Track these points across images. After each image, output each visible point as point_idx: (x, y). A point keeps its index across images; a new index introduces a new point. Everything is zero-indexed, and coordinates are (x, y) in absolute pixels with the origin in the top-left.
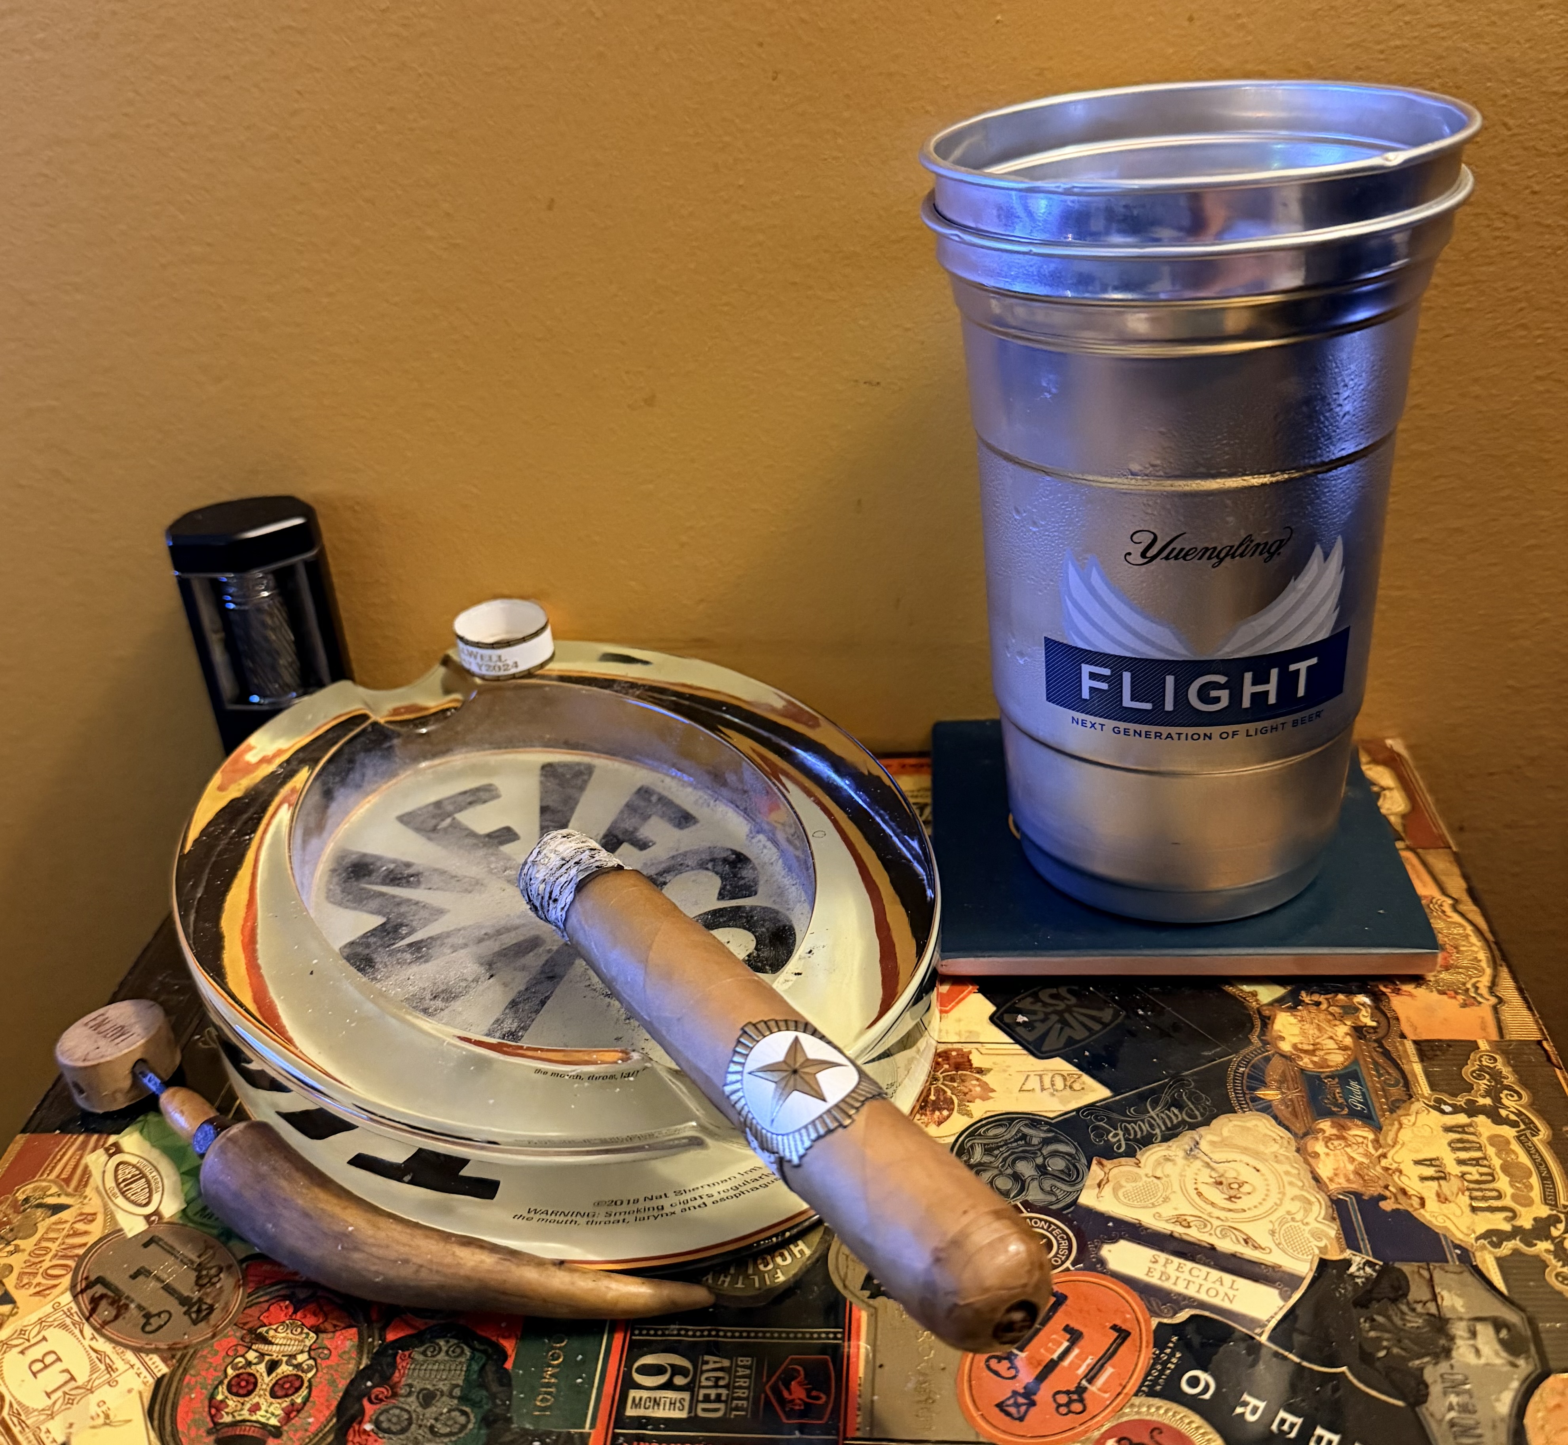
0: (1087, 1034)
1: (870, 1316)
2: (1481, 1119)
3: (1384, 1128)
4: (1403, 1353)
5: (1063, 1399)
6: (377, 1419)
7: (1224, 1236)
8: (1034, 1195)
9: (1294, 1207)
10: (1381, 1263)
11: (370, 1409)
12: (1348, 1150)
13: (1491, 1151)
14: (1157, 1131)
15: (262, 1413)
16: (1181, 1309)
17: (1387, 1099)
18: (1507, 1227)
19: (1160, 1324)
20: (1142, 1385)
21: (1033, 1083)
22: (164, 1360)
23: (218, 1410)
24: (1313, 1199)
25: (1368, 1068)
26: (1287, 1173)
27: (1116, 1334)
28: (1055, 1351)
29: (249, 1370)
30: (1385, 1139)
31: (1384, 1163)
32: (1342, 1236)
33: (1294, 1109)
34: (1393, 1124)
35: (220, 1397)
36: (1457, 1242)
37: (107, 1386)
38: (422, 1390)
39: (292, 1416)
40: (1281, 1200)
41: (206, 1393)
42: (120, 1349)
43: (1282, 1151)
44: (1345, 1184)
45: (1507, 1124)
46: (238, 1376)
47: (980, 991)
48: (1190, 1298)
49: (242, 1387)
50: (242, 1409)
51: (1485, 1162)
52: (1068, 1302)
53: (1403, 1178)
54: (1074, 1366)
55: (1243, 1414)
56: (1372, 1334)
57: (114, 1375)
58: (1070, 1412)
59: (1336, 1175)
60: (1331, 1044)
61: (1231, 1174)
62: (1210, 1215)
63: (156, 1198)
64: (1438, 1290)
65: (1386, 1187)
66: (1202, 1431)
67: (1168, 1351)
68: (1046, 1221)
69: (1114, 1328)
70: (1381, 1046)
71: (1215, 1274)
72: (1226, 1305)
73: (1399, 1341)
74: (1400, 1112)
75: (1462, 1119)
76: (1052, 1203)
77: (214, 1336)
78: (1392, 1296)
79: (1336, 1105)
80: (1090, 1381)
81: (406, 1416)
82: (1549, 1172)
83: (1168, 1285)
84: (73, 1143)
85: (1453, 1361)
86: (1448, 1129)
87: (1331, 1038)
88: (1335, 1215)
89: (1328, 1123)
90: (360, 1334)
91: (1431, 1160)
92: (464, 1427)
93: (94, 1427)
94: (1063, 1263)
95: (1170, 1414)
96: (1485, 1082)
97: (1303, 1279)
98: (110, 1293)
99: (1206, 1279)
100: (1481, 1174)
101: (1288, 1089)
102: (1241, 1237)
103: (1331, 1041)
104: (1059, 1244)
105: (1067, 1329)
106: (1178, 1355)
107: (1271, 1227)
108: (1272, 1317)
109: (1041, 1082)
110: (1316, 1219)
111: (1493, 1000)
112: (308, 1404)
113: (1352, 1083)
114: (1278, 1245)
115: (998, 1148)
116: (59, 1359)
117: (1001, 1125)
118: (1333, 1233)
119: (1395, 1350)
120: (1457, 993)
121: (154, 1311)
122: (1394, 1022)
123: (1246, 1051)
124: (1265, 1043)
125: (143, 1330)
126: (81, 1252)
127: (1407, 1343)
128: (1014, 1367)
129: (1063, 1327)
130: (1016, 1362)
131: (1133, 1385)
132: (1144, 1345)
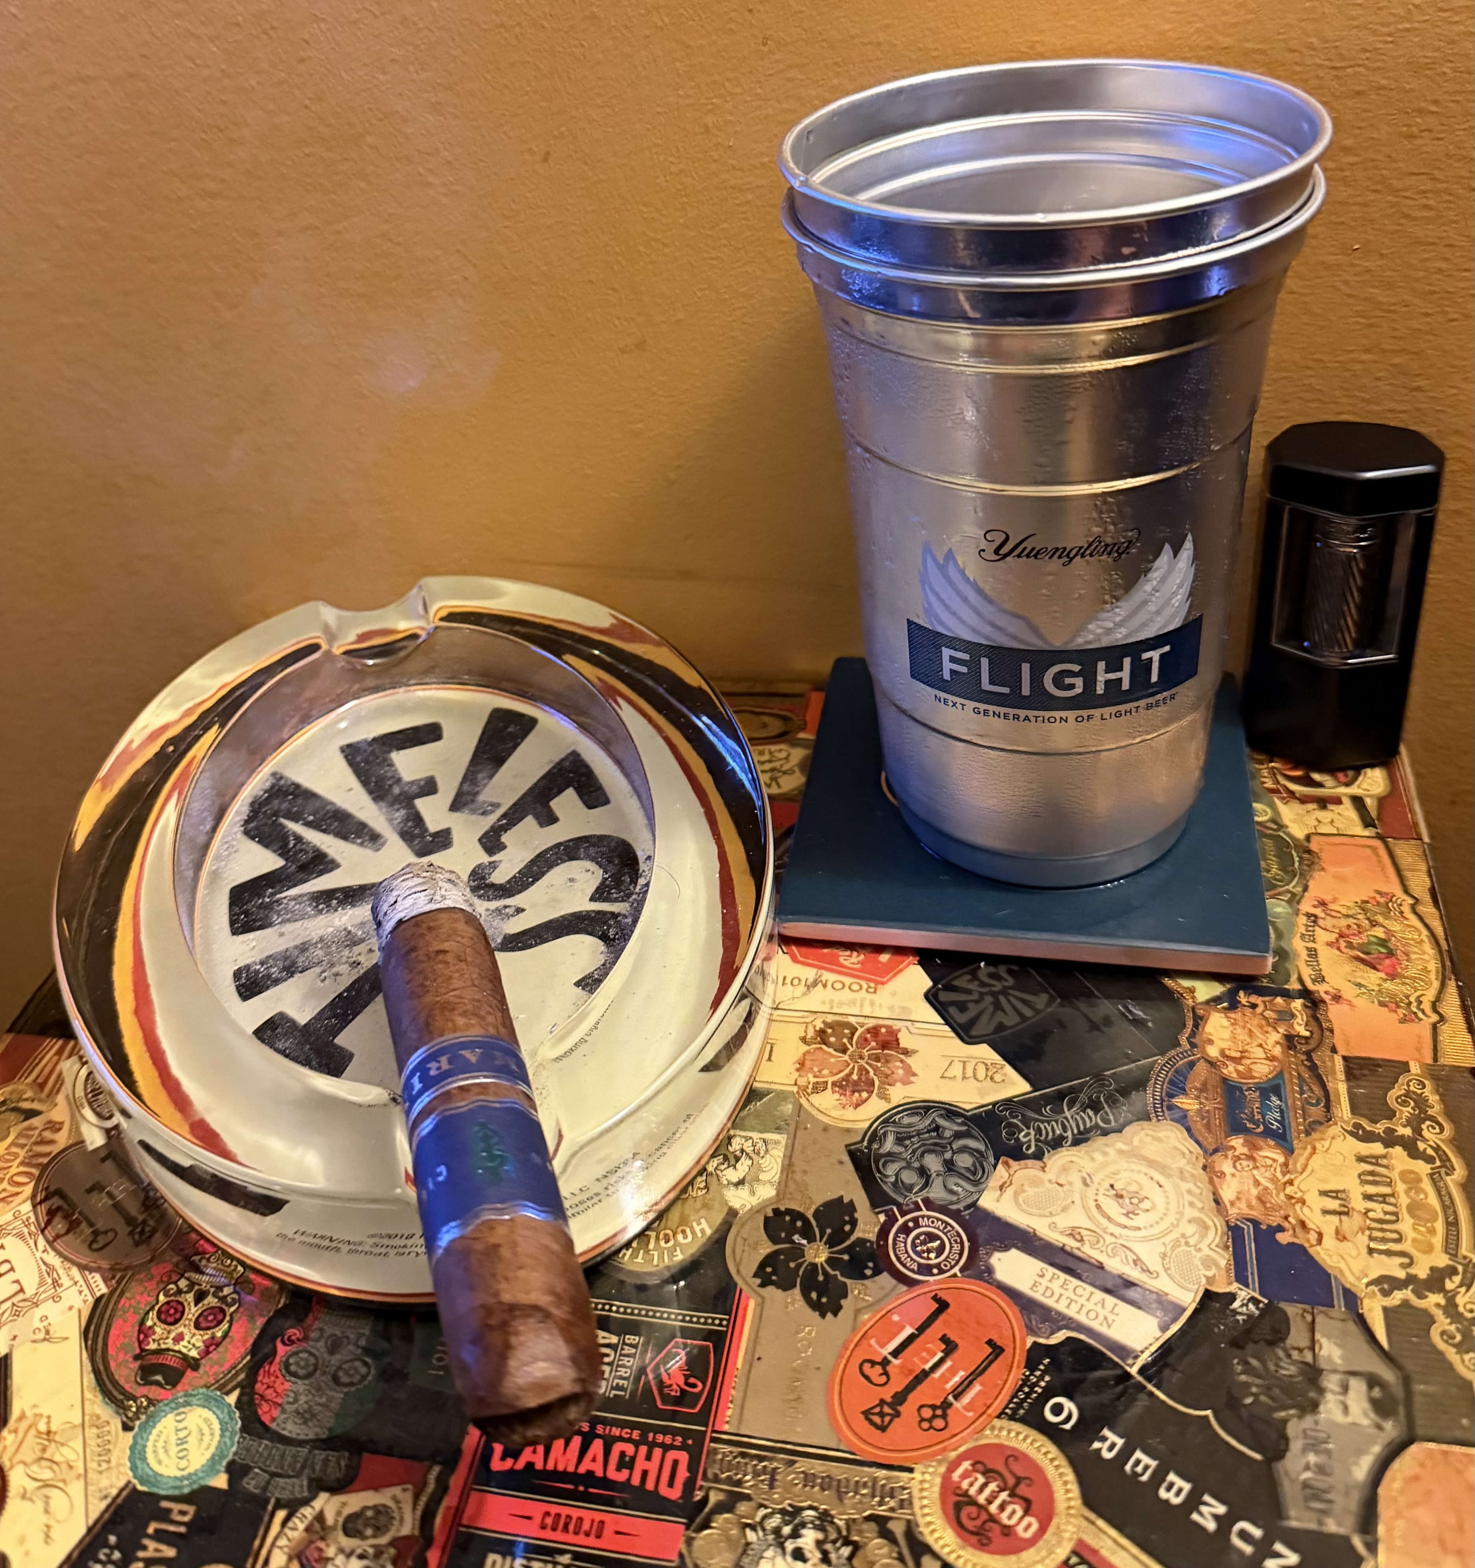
0: (1017, 1019)
1: (757, 1305)
4: (1270, 1402)
5: (927, 1413)
6: (287, 1362)
7: (1114, 1256)
8: (936, 1192)
9: (1190, 1229)
10: (1265, 1301)
11: (281, 1349)
12: (1255, 1172)
14: (1069, 1133)
15: (184, 1343)
16: (1059, 1329)
17: (1305, 1119)
19: (1035, 1343)
20: (1007, 1407)
21: (956, 1070)
22: (105, 1280)
23: (147, 1336)
24: (1210, 1223)
25: (1292, 1083)
26: (1189, 1192)
27: (989, 1350)
28: (927, 1361)
29: (181, 1300)
30: (1295, 1164)
31: (1289, 1190)
32: (1232, 1266)
33: (1208, 1122)
34: (1305, 1149)
35: (149, 1323)
37: (51, 1301)
38: (331, 1336)
39: (211, 1349)
40: (1178, 1220)
41: (138, 1318)
42: (69, 1265)
43: (1188, 1168)
45: (1422, 1159)
46: (168, 1303)
47: (920, 963)
48: (1070, 1319)
49: (171, 1315)
50: (167, 1338)
52: (949, 1310)
54: (945, 1379)
55: (1100, 1450)
56: (1243, 1377)
57: (59, 1290)
58: (931, 1427)
59: (1238, 1198)
60: (1259, 1053)
61: (1133, 1188)
62: (1105, 1230)
64: (1318, 1336)
65: (1286, 1218)
66: (1056, 1463)
67: (1038, 1373)
68: (943, 1222)
69: (990, 1342)
70: (1310, 1059)
71: (1099, 1295)
72: (1103, 1330)
73: (1268, 1388)
74: (1315, 1135)
76: (952, 1203)
77: (151, 1260)
78: (1269, 1337)
79: (1252, 1120)
80: (957, 1397)
81: (312, 1360)
83: (1050, 1302)
84: (51, 1048)
85: (1316, 1417)
86: (1361, 1159)
87: (1261, 1046)
88: (1230, 1243)
89: (1241, 1141)
92: (364, 1377)
93: (34, 1341)
94: (952, 1267)
95: (1029, 1441)
97: (1184, 1310)
98: (66, 1207)
99: (1088, 1300)
101: (1207, 1099)
102: (1131, 1257)
103: (1260, 1049)
104: (951, 1247)
105: (945, 1339)
106: (1047, 1378)
107: (1163, 1249)
108: (1147, 1348)
109: (964, 1068)
110: (1209, 1246)
111: (1434, 1018)
112: (228, 1340)
113: (1273, 1098)
114: (1166, 1270)
115: (910, 1138)
116: (12, 1269)
117: (917, 1114)
118: (1223, 1263)
119: (1263, 1398)
120: (1398, 1006)
121: (103, 1229)
122: (1328, 1033)
123: (1173, 1053)
124: (1193, 1045)
125: (90, 1246)
126: (45, 1160)
127: (1276, 1391)
128: (886, 1373)
129: (940, 1336)
130: (889, 1368)
131: (998, 1405)
132: (1015, 1365)
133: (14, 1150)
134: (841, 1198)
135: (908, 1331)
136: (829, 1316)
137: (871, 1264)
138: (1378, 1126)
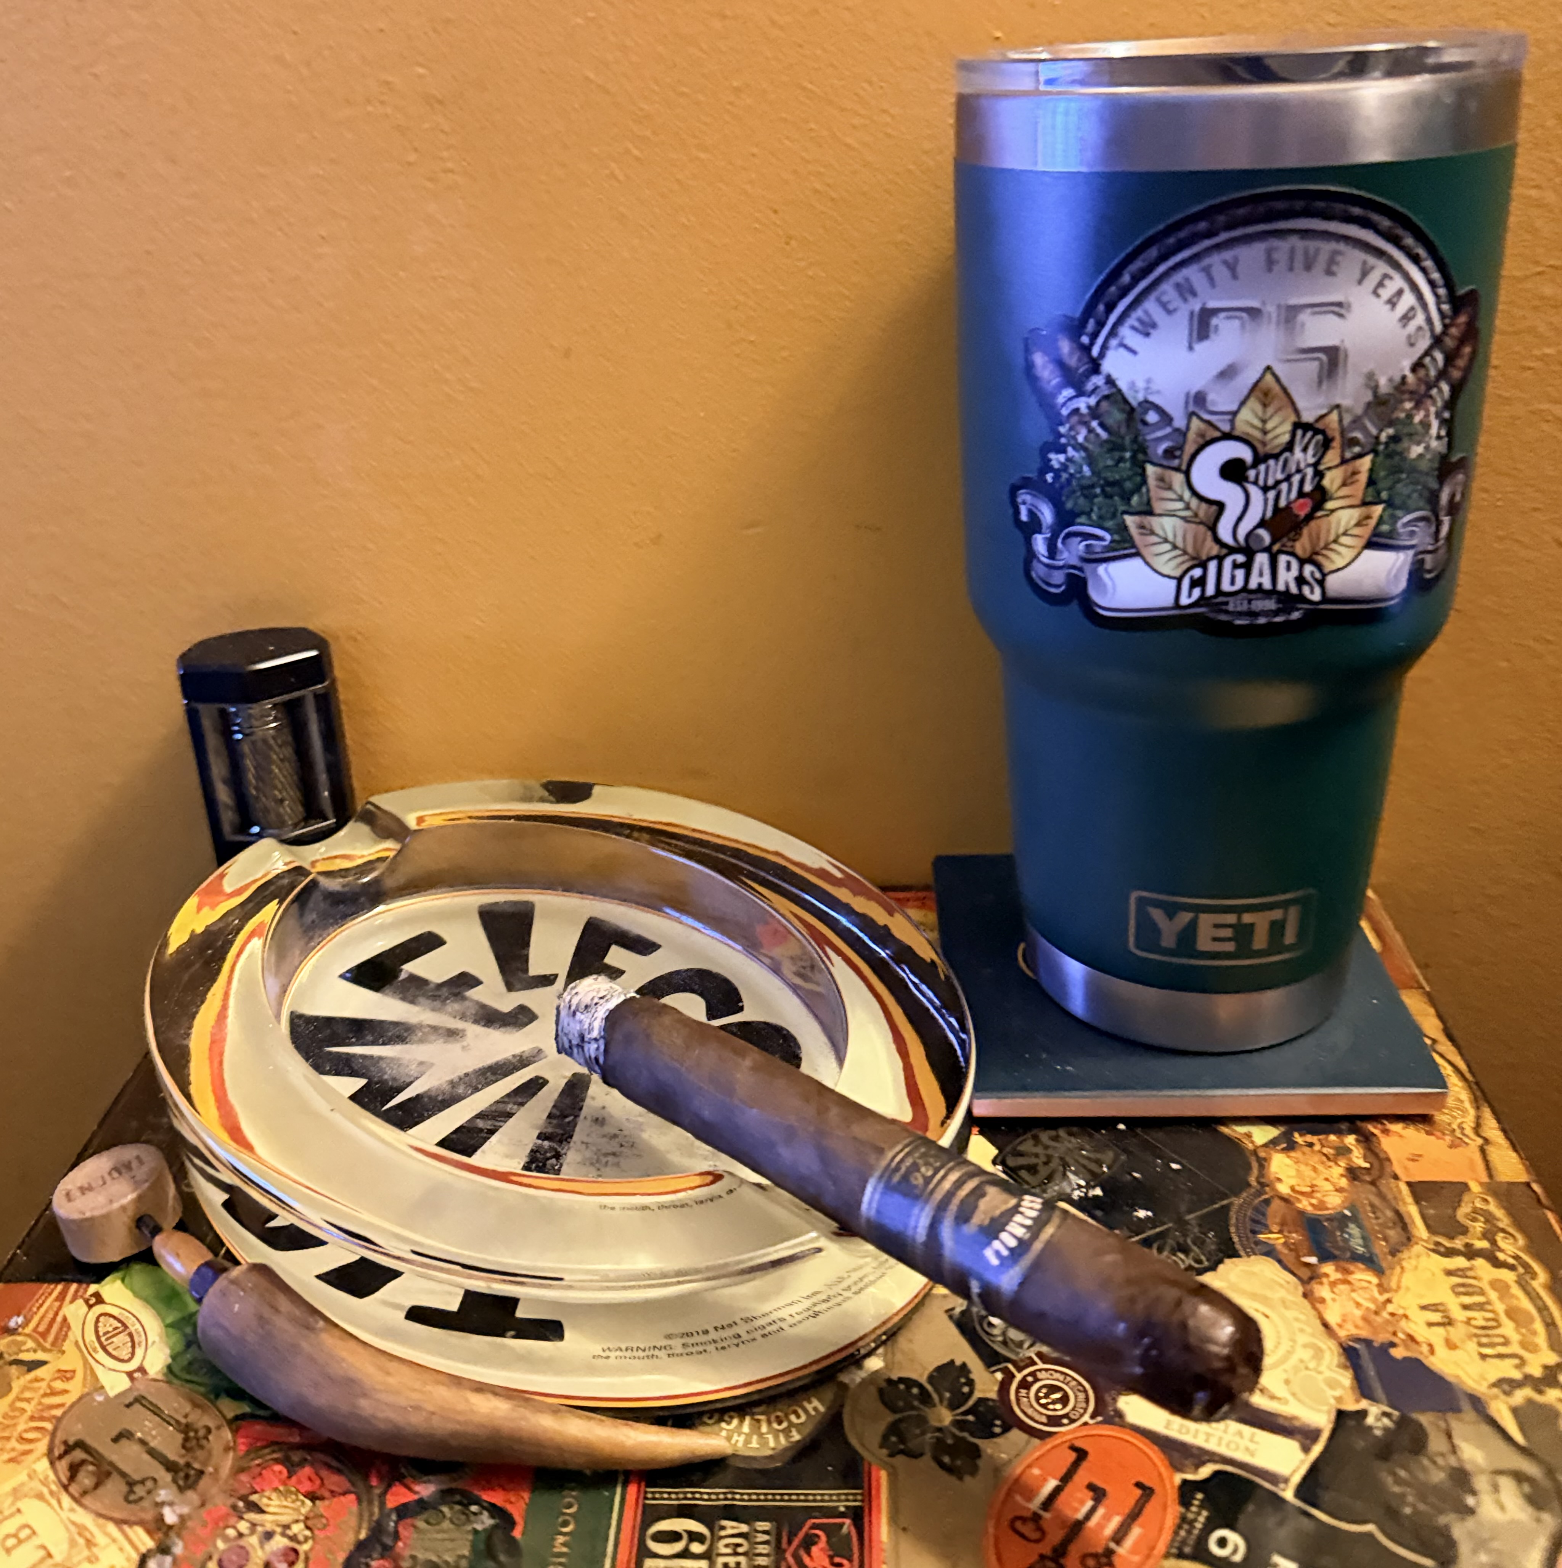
1: (889, 1476)
2: (1480, 1262)
3: (1388, 1272)
9: (1306, 1355)
10: (1396, 1413)
12: (1354, 1295)
13: (1493, 1295)
16: (1203, 1463)
17: (1386, 1242)
18: (1517, 1375)
19: (1184, 1480)
20: (1170, 1546)
22: (149, 1533)
24: (1324, 1347)
25: (1366, 1211)
26: (1297, 1320)
27: (1140, 1492)
28: (1079, 1511)
29: (242, 1542)
30: (1389, 1284)
31: (1390, 1308)
32: (1356, 1385)
33: (1297, 1253)
34: (1394, 1268)
36: (1470, 1391)
37: (88, 1563)
40: (1293, 1347)
42: (101, 1521)
43: (1289, 1297)
44: (1354, 1331)
45: (1505, 1268)
46: (230, 1548)
47: (981, 1133)
48: (1211, 1452)
51: (1489, 1307)
52: (1090, 1458)
53: (1412, 1325)
54: (1101, 1527)
56: (1397, 1489)
57: (95, 1550)
59: (1344, 1321)
60: (1328, 1186)
63: (139, 1352)
64: (1457, 1441)
65: (1395, 1334)
67: (1194, 1509)
68: (1062, 1373)
69: (1139, 1485)
70: (1376, 1187)
71: (1234, 1426)
72: (1249, 1459)
74: (1400, 1255)
75: (1460, 1262)
77: (202, 1505)
79: (1337, 1248)
80: (1118, 1543)
82: (1552, 1318)
83: (1188, 1439)
84: (50, 1294)
86: (1449, 1273)
87: (1327, 1179)
88: (1348, 1364)
89: (1333, 1267)
90: (359, 1500)
91: (1434, 1305)
94: (1081, 1416)
96: (1481, 1224)
98: (90, 1458)
99: (1225, 1432)
100: (1488, 1320)
101: (1290, 1232)
103: (1327, 1183)
104: (1076, 1397)
105: (1091, 1487)
106: (1205, 1513)
107: (1285, 1376)
108: (1294, 1471)
110: (1329, 1368)
111: (1480, 1141)
113: (1352, 1226)
114: (1294, 1394)
116: (34, 1534)
118: (1346, 1382)
119: (1422, 1507)
120: (1444, 1134)
121: (137, 1477)
122: (1388, 1163)
123: (1244, 1195)
124: (1263, 1185)
125: (127, 1500)
126: (58, 1412)
127: (1432, 1499)
128: (1040, 1529)
129: (1086, 1483)
130: (1041, 1522)
131: (1161, 1547)
132: (1169, 1503)
133: (19, 1404)
134: (952, 1362)
135: (1052, 1484)
136: (968, 1479)
137: (998, 1422)
138: (1457, 1241)
